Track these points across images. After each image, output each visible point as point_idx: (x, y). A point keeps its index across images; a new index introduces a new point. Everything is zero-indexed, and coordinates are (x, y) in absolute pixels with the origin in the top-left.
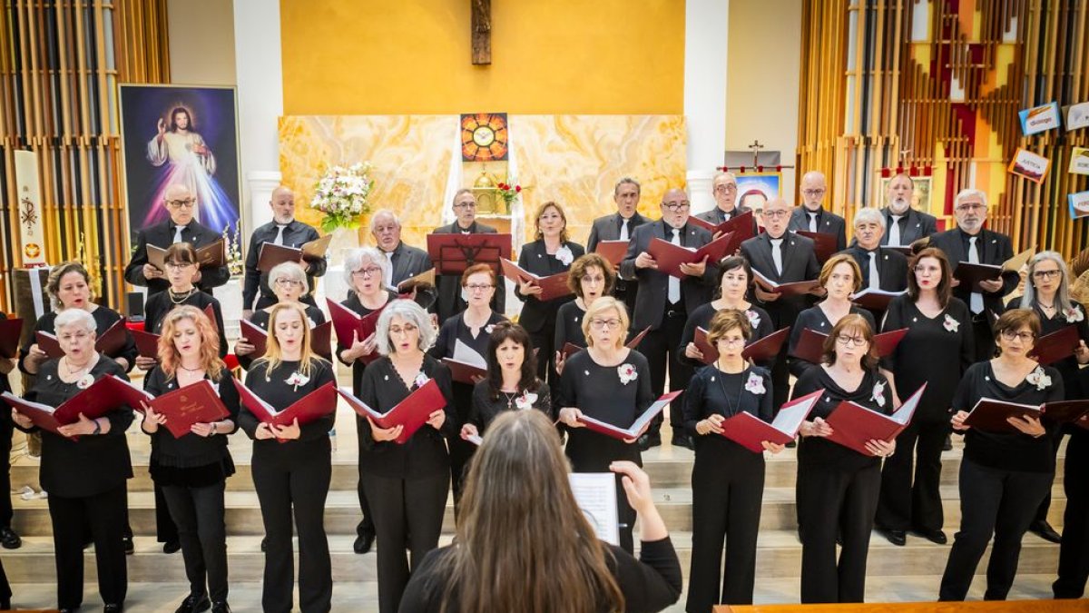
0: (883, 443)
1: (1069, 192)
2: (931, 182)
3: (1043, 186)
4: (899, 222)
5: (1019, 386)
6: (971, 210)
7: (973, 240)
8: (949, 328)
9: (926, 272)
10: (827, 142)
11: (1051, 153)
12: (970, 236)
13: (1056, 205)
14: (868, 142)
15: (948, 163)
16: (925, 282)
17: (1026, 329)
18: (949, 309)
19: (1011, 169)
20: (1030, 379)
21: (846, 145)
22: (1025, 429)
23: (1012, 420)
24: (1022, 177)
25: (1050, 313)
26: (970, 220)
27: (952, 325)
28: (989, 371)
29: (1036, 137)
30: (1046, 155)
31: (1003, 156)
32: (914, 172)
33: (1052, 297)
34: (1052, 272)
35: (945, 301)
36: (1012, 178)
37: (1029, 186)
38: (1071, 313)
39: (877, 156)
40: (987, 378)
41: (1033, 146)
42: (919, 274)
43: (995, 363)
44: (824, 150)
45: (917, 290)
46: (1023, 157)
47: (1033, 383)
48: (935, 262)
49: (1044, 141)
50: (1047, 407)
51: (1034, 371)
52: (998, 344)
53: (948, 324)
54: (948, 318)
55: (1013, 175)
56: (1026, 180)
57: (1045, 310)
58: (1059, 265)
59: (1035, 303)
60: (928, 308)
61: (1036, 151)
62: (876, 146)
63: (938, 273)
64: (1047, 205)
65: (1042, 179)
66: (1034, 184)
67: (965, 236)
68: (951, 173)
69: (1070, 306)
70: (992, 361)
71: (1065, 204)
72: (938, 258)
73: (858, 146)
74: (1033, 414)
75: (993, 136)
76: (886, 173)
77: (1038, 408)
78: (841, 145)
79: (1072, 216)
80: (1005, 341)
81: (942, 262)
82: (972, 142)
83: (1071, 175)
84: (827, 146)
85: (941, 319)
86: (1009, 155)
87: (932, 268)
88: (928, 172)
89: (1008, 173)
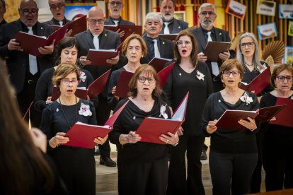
1: (258, 24)
2: (184, 15)
3: (244, 21)
4: (169, 26)
7: (209, 33)
8: (200, 78)
9: (184, 45)
11: (247, 3)
12: (207, 31)
15: (193, 7)
16: (184, 52)
18: (198, 68)
19: (227, 11)
20: (242, 99)
22: (248, 126)
24: (233, 16)
25: (251, 69)
26: (207, 21)
27: (201, 76)
28: (220, 97)
31: (222, 3)
33: (251, 59)
34: (250, 43)
36: (228, 17)
37: (237, 21)
38: (261, 68)
40: (220, 101)
43: (223, 93)
46: (233, 4)
47: (244, 101)
48: (188, 39)
51: (243, 95)
53: (199, 76)
54: (199, 73)
55: (229, 15)
56: (235, 18)
57: (248, 67)
58: (253, 40)
60: (187, 67)
61: (239, 2)
63: (190, 45)
65: (243, 17)
66: (239, 20)
67: (205, 31)
68: (195, 12)
69: (260, 64)
70: (221, 92)
71: (256, 32)
72: (189, 36)
76: (158, 9)
79: (260, 38)
81: (192, 38)
83: (258, 15)
85: (194, 73)
86: (225, 3)
87: (187, 43)
88: (183, 9)
89: (226, 14)
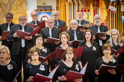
0: (79, 79)
1: (121, 16)
2: (89, 14)
3: (116, 14)
4: (81, 23)
5: (109, 62)
6: (97, 20)
7: (99, 28)
8: (94, 50)
9: (88, 35)
10: (64, 3)
11: (117, 6)
12: (98, 26)
13: (119, 19)
14: (74, 3)
15: (94, 9)
16: (88, 38)
17: (109, 48)
18: (93, 45)
19: (108, 10)
20: (111, 61)
21: (68, 4)
22: (112, 73)
23: (109, 71)
24: (111, 12)
25: (116, 44)
26: (98, 22)
27: (94, 49)
28: (102, 59)
29: (113, 2)
30: (115, 7)
31: (106, 7)
32: (85, 11)
33: (116, 40)
34: (116, 34)
35: (92, 42)
36: (108, 13)
37: (112, 14)
38: (121, 44)
39: (76, 7)
40: (102, 61)
41: (112, 5)
42: (86, 36)
43: (103, 57)
44: (63, 5)
45: (86, 40)
46: (110, 7)
47: (112, 61)
48: (90, 33)
49: (115, 3)
50: (117, 67)
51: (112, 59)
52: (103, 53)
53: (94, 48)
54: (94, 47)
55: (109, 12)
56: (112, 13)
57: (115, 44)
58: (117, 33)
59: (113, 42)
60: (89, 44)
61: (113, 6)
62: (76, 4)
63: (90, 35)
64: (117, 19)
65: (115, 13)
66: (113, 14)
67: (97, 26)
68: (94, 11)
70: (102, 57)
71: (121, 19)
72: (90, 31)
73: (71, 4)
74: (113, 68)
75: (103, 2)
76: (78, 11)
77: (115, 67)
78: (67, 4)
79: (123, 22)
80: (105, 52)
81: (91, 32)
82: (99, 4)
83: (121, 12)
84: (64, 4)
85: (92, 47)
86: (107, 7)
87: (89, 34)
88: (89, 11)
89: (107, 11)
